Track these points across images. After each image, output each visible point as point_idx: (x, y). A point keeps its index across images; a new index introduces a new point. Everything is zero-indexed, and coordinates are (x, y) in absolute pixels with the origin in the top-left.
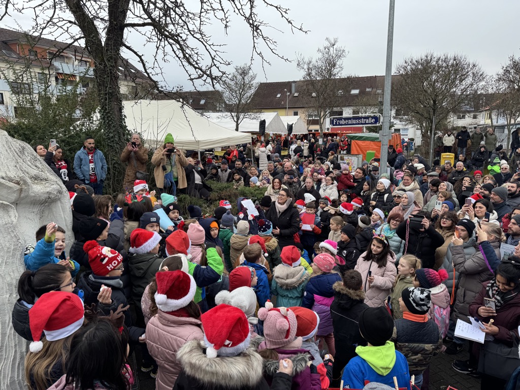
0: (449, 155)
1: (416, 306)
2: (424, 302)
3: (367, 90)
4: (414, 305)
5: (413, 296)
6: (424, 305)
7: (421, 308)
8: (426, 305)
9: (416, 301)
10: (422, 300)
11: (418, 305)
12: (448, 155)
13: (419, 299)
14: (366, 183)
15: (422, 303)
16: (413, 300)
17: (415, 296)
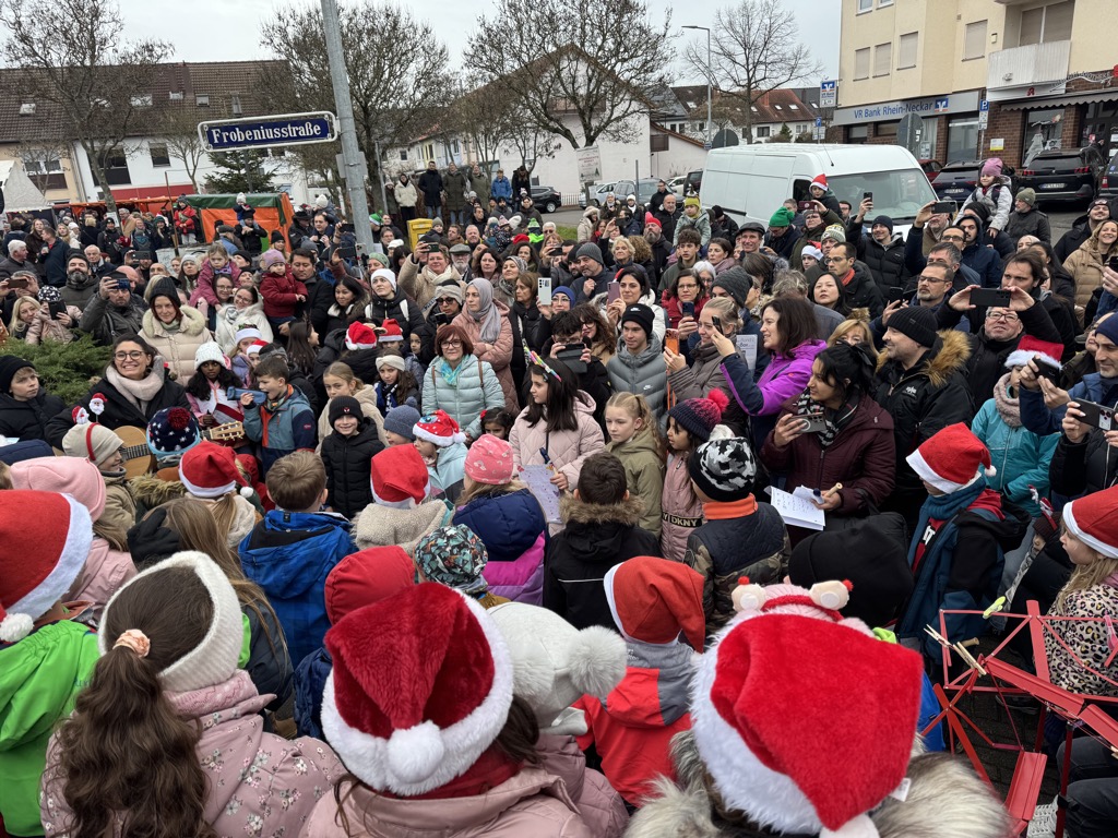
0: (424, 223)
1: (719, 483)
2: (730, 470)
3: (172, 96)
4: (714, 481)
5: (706, 463)
6: (733, 475)
7: (730, 485)
8: (740, 475)
9: (714, 471)
10: (724, 466)
11: (721, 479)
12: (421, 223)
13: (717, 467)
14: (341, 287)
15: (727, 472)
16: (708, 472)
17: (711, 461)
